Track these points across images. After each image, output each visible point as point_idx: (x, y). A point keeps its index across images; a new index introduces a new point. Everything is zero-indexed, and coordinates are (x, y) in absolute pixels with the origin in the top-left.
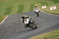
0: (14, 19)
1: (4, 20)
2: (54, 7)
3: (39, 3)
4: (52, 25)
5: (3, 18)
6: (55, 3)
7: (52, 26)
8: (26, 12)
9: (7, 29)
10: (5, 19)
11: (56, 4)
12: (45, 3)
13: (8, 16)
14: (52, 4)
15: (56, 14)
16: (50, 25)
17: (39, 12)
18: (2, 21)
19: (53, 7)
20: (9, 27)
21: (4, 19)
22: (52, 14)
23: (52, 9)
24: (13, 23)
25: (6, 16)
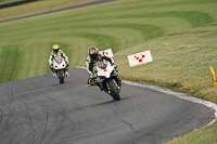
2: (143, 53)
3: (83, 40)
4: (136, 127)
6: (146, 40)
7: (137, 132)
8: (31, 75)
11: (152, 42)
12: (107, 37)
14: (135, 42)
15: (152, 82)
16: (128, 129)
17: (64, 70)
19: (139, 55)
22: (136, 81)
23: (137, 63)
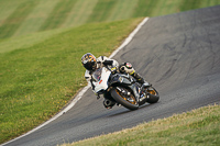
0: (167, 31)
1: (132, 35)
5: (129, 27)
9: (144, 67)
10: (136, 30)
13: (146, 19)
18: (124, 38)
20: (148, 62)
21: (131, 31)
24: (165, 46)
25: (139, 19)
